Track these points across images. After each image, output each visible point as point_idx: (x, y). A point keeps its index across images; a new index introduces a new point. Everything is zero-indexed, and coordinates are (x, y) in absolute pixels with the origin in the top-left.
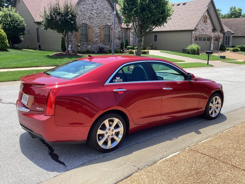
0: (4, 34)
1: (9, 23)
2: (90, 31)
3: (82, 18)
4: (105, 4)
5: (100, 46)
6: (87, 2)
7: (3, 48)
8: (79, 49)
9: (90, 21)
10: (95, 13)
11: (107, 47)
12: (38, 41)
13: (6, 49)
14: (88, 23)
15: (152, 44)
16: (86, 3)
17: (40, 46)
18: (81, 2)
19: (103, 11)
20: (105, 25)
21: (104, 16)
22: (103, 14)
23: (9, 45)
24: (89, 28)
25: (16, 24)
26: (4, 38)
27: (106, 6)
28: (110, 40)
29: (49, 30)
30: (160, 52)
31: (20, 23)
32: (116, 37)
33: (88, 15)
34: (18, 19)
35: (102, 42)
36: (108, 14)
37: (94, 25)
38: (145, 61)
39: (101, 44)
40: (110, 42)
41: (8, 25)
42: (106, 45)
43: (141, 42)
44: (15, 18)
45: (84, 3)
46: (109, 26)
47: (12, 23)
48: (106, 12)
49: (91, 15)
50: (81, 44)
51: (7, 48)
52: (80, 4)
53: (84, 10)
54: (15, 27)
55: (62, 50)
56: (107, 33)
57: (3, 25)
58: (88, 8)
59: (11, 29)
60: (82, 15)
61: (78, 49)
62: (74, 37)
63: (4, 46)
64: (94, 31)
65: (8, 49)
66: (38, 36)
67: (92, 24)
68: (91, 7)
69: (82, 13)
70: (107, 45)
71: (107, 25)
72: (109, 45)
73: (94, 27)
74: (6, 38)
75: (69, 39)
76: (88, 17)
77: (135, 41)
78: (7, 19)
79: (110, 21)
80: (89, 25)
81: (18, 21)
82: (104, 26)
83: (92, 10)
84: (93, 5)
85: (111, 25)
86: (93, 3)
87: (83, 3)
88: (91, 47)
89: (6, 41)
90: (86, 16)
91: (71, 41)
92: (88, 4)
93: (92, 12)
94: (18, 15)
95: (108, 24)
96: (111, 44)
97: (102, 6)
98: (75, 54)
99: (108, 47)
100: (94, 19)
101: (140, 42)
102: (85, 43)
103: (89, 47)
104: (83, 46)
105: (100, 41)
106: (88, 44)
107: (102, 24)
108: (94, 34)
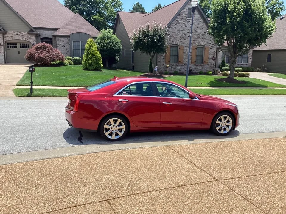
0: (99, 55)
1: (107, 45)
2: (180, 51)
3: (173, 39)
4: (200, 22)
5: (191, 67)
6: (179, 21)
7: (97, 68)
8: (168, 70)
9: (181, 41)
10: (188, 32)
11: (198, 68)
12: (133, 62)
13: (99, 69)
14: (179, 43)
15: (263, 65)
16: (179, 23)
17: (133, 67)
18: (173, 23)
19: (197, 30)
20: (198, 45)
21: (198, 35)
22: (196, 34)
23: (103, 66)
24: (180, 48)
25: (112, 46)
26: (99, 59)
27: (200, 25)
28: (203, 61)
29: (139, 51)
30: (268, 75)
31: (116, 45)
32: (210, 57)
33: (180, 35)
34: (115, 41)
35: (193, 63)
36: (203, 33)
37: (186, 45)
38: (151, 82)
39: (191, 65)
40: (202, 63)
41: (106, 46)
42: (197, 66)
43: (234, 63)
44: (112, 40)
45: (177, 23)
46: (202, 45)
47: (109, 45)
48: (200, 31)
49: (183, 35)
50: (170, 65)
51: (101, 68)
52: (172, 24)
53: (175, 31)
54: (111, 48)
55: (149, 71)
56: (200, 54)
57: (102, 46)
58: (180, 28)
59: (108, 50)
60: (174, 36)
61: (166, 70)
62: (163, 58)
63: (98, 67)
64: (185, 52)
65: (101, 70)
66: (133, 57)
67: (183, 44)
68: (184, 27)
69: (173, 34)
70: (199, 66)
71: (201, 45)
72: (201, 66)
73: (186, 47)
74: (100, 59)
75: (158, 61)
76: (179, 38)
77: (241, 61)
78: (104, 41)
79: (205, 40)
80: (180, 45)
81: (114, 43)
82: (198, 46)
83: (185, 30)
84: (186, 25)
85: (205, 45)
86: (186, 22)
87: (175, 23)
88: (181, 68)
89: (100, 61)
90: (177, 37)
91: (160, 62)
92: (181, 23)
93: (184, 32)
94: (115, 36)
95: (202, 43)
96: (203, 65)
97: (196, 25)
98: (160, 75)
99: (200, 68)
100: (186, 39)
101: (232, 63)
102: (174, 64)
103: (179, 68)
104: (171, 67)
105: (191, 62)
106: (177, 65)
107: (195, 44)
108: (185, 55)
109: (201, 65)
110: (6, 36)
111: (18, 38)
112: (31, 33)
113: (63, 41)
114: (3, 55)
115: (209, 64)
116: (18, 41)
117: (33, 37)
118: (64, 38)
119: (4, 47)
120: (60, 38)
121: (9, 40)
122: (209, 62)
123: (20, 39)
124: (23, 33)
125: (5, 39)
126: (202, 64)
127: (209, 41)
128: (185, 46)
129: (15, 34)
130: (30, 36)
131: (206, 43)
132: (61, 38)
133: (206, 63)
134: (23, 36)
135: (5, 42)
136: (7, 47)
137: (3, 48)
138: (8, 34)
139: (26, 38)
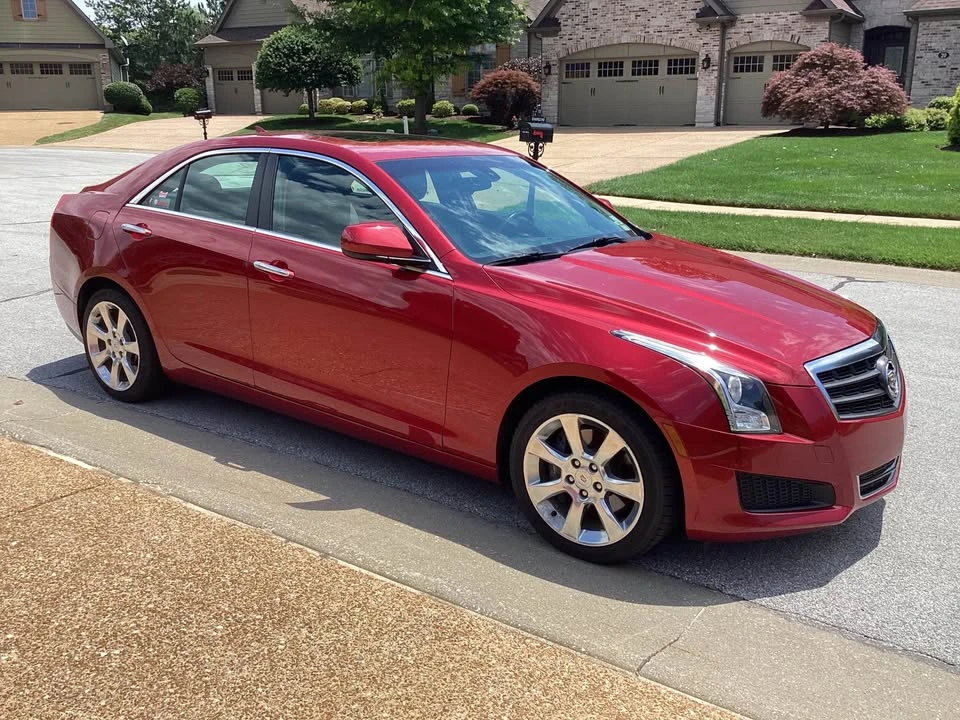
110: (733, 31)
111: (768, 36)
112: (814, 12)
113: (945, 34)
114: (714, 97)
116: (767, 47)
117: (819, 28)
118: (953, 22)
119: (721, 71)
120: (934, 24)
121: (739, 47)
123: (776, 38)
124: (789, 18)
125: (727, 41)
129: (762, 20)
130: (809, 26)
132: (938, 23)
134: (787, 29)
135: (729, 53)
136: (732, 69)
137: (716, 74)
138: (738, 24)
139: (794, 33)
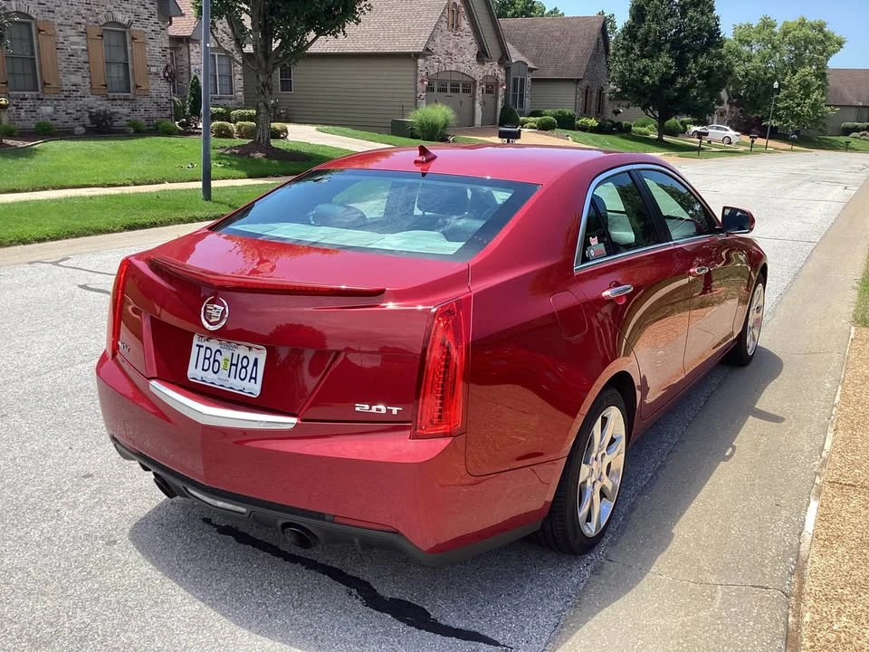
2: (44, 45)
5: (92, 108)
8: (5, 119)
9: (42, 2)
11: (120, 110)
14: (33, 9)
20: (105, 21)
24: (39, 31)
28: (132, 84)
30: (318, 130)
32: (153, 70)
35: (99, 92)
37: (62, 19)
39: (92, 98)
40: (129, 91)
42: (114, 102)
46: (122, 25)
50: (10, 97)
56: (116, 55)
64: (60, 46)
67: (51, 15)
70: (120, 102)
71: (116, 23)
72: (127, 103)
73: (62, 28)
79: (126, 5)
80: (40, 18)
82: (104, 25)
85: (130, 23)
88: (56, 111)
95: (120, 17)
96: (133, 100)
99: (126, 111)
102: (27, 94)
103: (47, 110)
104: (18, 108)
105: (91, 88)
106: (39, 99)
107: (95, 19)
108: (63, 58)
109: (126, 99)
115: (154, 94)
122: (152, 87)
126: (131, 96)
127: (142, 9)
128: (59, 21)
131: (133, 18)
133: (143, 93)
